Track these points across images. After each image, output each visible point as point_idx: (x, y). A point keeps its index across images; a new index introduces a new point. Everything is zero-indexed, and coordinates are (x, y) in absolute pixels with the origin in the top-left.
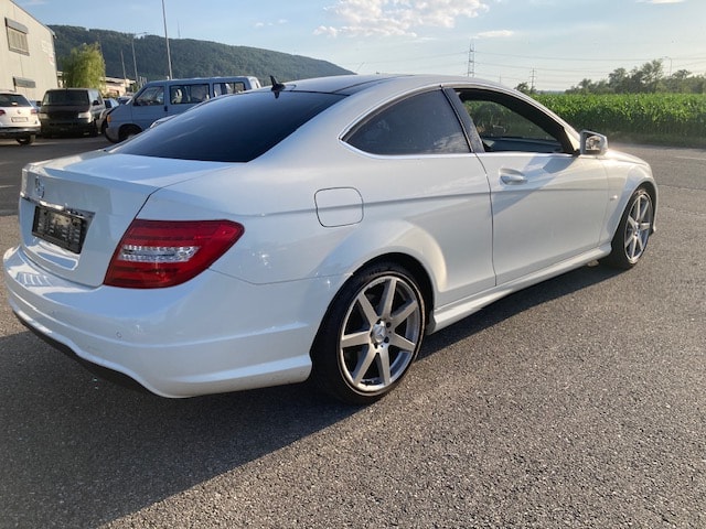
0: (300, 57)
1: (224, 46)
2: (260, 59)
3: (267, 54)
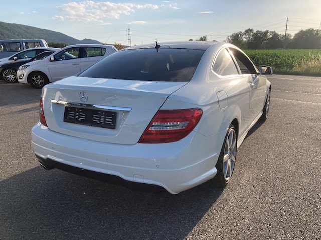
0: (46, 30)
1: (4, 24)
2: (25, 31)
3: (28, 28)
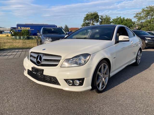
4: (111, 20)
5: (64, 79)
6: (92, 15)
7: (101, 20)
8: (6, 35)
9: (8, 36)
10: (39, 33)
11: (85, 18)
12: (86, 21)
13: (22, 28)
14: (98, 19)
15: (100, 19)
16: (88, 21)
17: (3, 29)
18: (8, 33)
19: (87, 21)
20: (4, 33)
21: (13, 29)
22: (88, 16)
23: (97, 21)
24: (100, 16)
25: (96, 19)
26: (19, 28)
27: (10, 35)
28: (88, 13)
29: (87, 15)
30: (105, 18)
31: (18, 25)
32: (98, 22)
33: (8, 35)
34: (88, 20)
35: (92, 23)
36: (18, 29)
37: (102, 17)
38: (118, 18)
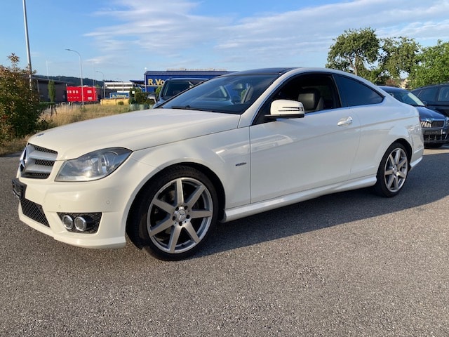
4: (419, 53)
5: (58, 213)
6: (355, 39)
7: (385, 54)
8: (118, 101)
9: (121, 103)
10: (152, 95)
11: (334, 48)
12: (337, 57)
13: (158, 83)
14: (377, 51)
15: (381, 51)
16: (344, 59)
17: (115, 86)
18: (123, 96)
19: (339, 59)
20: (113, 96)
21: (137, 86)
22: (343, 44)
23: (373, 58)
24: (381, 42)
25: (368, 51)
26: (150, 81)
27: (126, 101)
28: (344, 33)
29: (339, 39)
30: (397, 46)
31: (149, 75)
32: (374, 60)
33: (121, 100)
34: (342, 55)
35: (354, 63)
36: (147, 84)
37: (388, 42)
38: (442, 43)
